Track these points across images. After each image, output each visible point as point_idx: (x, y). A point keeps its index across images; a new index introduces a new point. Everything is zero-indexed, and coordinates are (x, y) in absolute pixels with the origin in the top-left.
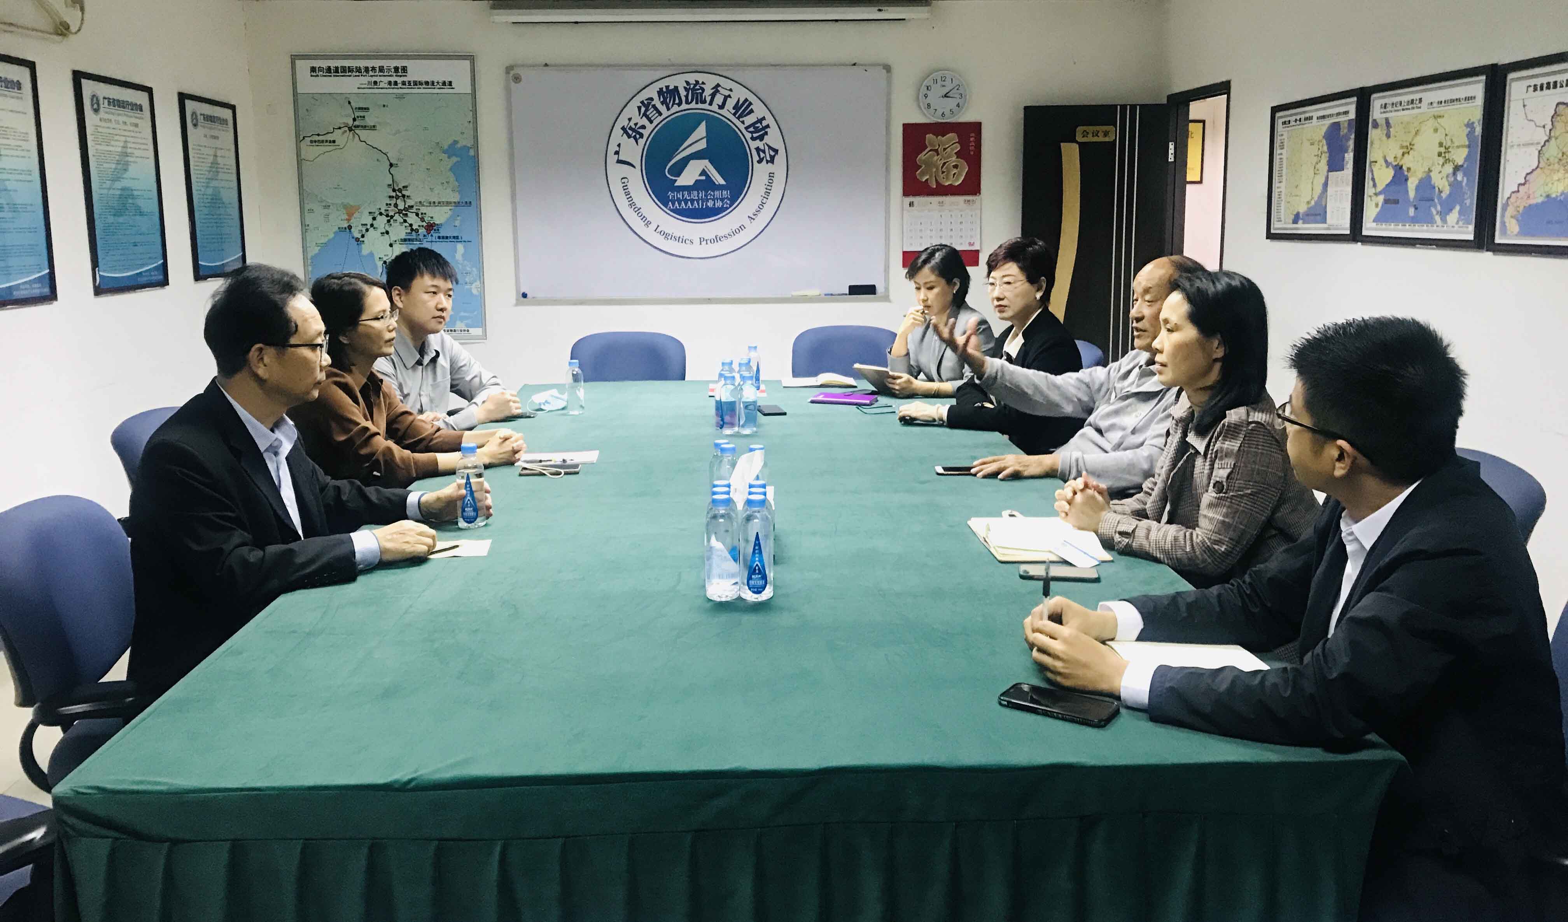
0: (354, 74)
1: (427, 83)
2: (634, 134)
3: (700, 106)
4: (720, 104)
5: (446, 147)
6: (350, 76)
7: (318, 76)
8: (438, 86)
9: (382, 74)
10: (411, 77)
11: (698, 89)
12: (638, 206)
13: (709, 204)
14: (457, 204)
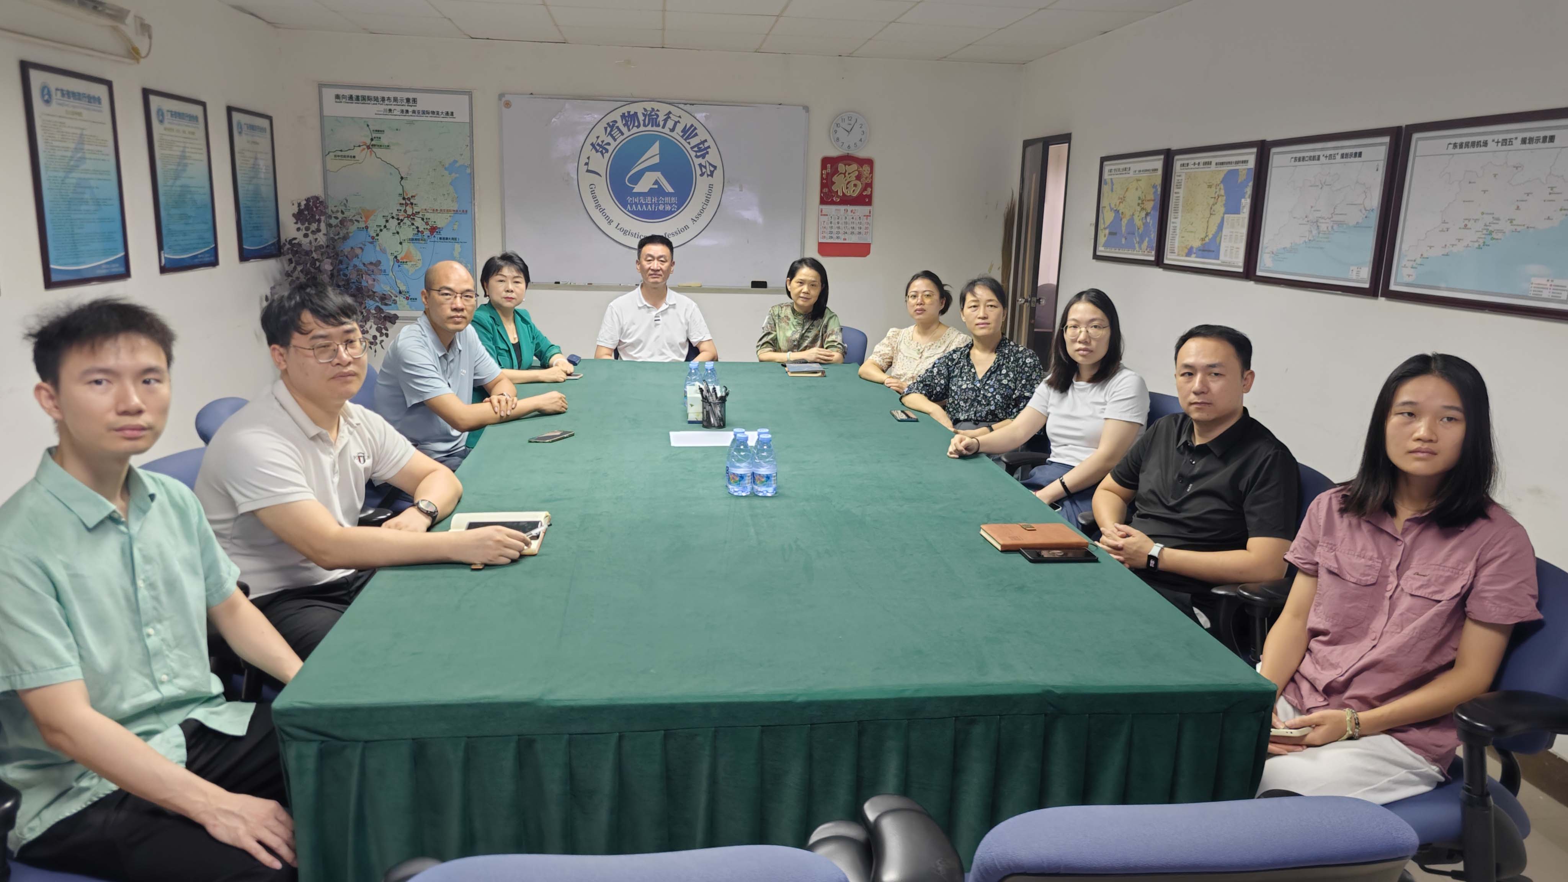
0: (373, 102)
1: (433, 112)
2: (601, 149)
3: (655, 128)
4: (671, 128)
5: (447, 166)
6: (369, 104)
7: (341, 102)
8: (442, 116)
9: (395, 103)
10: (419, 107)
11: (653, 115)
12: (603, 207)
13: (660, 208)
14: (456, 212)
